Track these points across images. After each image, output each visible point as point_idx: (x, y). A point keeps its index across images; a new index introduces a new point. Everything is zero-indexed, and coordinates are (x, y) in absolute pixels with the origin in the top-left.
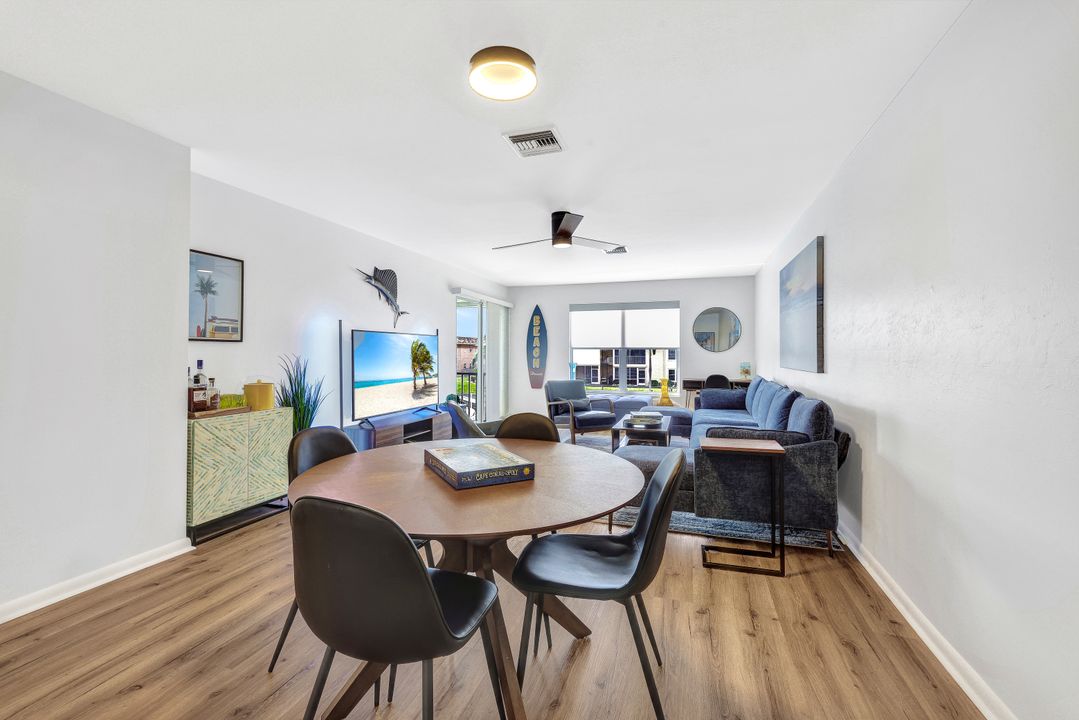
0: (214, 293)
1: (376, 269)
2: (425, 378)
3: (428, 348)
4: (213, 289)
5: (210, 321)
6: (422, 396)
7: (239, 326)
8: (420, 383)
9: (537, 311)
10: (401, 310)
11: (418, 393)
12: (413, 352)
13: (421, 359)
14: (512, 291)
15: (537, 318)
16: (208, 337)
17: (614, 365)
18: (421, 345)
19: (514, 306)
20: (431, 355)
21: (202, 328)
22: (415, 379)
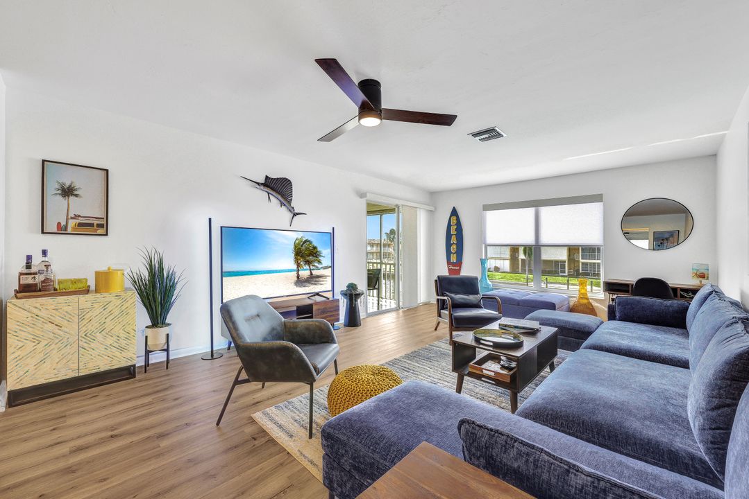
0: (76, 196)
1: (267, 177)
2: (310, 270)
3: (315, 244)
4: (76, 193)
5: (72, 218)
6: (307, 284)
7: (105, 223)
8: (305, 273)
9: (454, 213)
10: (296, 211)
11: (300, 282)
12: (295, 247)
13: (306, 253)
14: (434, 195)
15: (454, 218)
16: (69, 230)
17: (581, 261)
18: (306, 241)
19: (436, 209)
20: (319, 249)
21: (63, 223)
22: (298, 271)
